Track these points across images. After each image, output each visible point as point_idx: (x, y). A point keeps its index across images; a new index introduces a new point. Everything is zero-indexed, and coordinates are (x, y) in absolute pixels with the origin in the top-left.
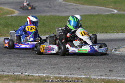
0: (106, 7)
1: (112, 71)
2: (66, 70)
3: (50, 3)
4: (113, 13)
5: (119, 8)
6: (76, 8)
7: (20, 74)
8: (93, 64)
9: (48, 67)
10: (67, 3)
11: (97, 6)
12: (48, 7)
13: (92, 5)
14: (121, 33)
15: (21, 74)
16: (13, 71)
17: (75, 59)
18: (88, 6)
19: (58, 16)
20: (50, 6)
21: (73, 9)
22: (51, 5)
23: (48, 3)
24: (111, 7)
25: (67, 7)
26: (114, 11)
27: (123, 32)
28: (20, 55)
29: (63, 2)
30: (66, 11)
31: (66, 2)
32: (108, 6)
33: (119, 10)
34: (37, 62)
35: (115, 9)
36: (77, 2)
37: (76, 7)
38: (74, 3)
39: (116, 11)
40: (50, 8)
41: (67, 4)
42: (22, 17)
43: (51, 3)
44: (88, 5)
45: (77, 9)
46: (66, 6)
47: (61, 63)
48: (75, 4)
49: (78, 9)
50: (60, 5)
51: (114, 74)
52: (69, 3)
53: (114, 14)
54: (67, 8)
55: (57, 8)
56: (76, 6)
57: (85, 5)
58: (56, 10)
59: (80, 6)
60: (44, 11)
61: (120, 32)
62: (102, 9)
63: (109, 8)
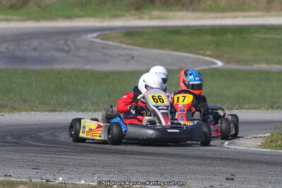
0: (196, 53)
1: (232, 179)
2: (138, 177)
3: (65, 42)
4: (213, 66)
5: (226, 56)
6: (128, 55)
7: (44, 181)
8: (190, 167)
9: (98, 171)
10: (105, 42)
11: (176, 50)
12: (62, 50)
13: (164, 49)
14: (237, 109)
15: (47, 181)
16: (28, 176)
17: (150, 157)
18: (155, 51)
19: (92, 71)
20: (66, 48)
21: (121, 55)
22: (68, 46)
23: (62, 42)
24: (208, 53)
25: (106, 51)
26: (216, 64)
27: (241, 108)
28: (29, 148)
29: (97, 40)
30: (106, 61)
31: (103, 39)
32: (202, 52)
33: (228, 61)
34: (70, 161)
35: (218, 58)
36: (130, 42)
37: (127, 51)
38: (121, 42)
39: (220, 64)
40: (68, 52)
41: (106, 44)
42: (10, 72)
43: (69, 43)
44: (155, 48)
45: (129, 57)
46: (104, 48)
47: (121, 163)
48: (125, 46)
49: (133, 57)
50: (91, 47)
51: (237, 185)
52: (111, 43)
53: (216, 70)
54: (105, 55)
55: (83, 53)
56: (126, 49)
57: (149, 47)
58: (80, 57)
59: (137, 50)
60: (53, 60)
61: (236, 107)
62: (189, 58)
63: (203, 55)
